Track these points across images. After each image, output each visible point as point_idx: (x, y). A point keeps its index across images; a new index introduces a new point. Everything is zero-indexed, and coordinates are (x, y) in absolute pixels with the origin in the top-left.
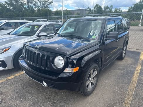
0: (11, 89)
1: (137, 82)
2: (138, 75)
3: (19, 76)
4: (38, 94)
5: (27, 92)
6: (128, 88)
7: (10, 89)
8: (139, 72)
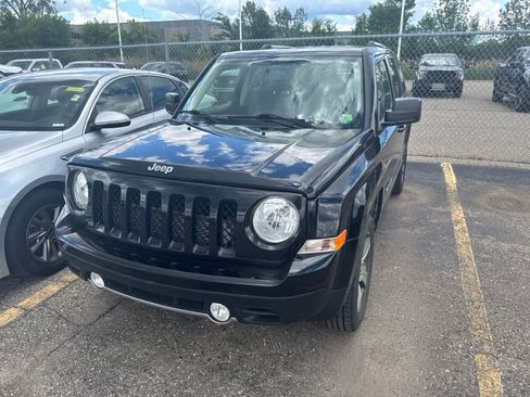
0: (33, 366)
1: (475, 256)
2: (467, 235)
3: (44, 304)
4: (167, 360)
5: (116, 362)
6: (460, 280)
7: (26, 365)
8: (465, 225)
